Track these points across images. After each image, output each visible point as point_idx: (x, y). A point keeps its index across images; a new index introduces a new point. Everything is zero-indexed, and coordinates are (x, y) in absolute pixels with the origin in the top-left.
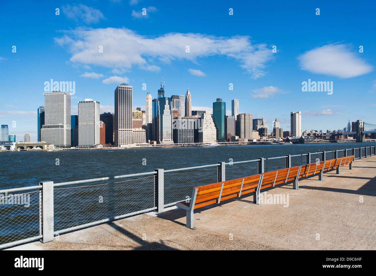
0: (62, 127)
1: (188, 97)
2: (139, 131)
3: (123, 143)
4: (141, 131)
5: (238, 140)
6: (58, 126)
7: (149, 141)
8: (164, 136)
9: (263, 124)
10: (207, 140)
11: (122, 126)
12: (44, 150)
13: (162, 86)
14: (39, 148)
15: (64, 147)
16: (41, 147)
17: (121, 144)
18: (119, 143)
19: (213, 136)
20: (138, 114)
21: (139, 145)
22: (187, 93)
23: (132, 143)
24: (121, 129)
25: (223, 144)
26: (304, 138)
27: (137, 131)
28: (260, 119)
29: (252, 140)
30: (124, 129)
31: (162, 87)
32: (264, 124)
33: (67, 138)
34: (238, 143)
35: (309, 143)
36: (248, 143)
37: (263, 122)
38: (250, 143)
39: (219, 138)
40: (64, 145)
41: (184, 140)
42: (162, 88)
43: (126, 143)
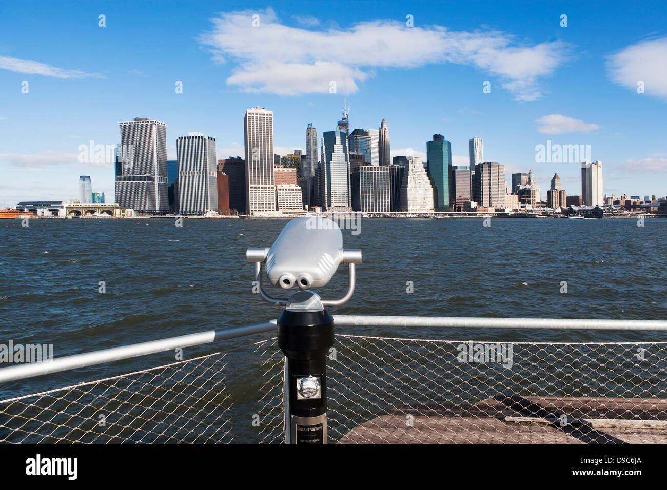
0: (151, 179)
1: (383, 133)
2: (289, 190)
3: (257, 209)
4: (293, 190)
5: (475, 209)
6: (143, 179)
7: (307, 206)
8: (333, 200)
9: (529, 183)
10: (415, 207)
11: (255, 180)
12: (114, 217)
13: (346, 114)
14: (106, 215)
15: (154, 214)
16: (110, 213)
17: (255, 211)
18: (251, 209)
19: (426, 201)
20: (292, 160)
21: (287, 213)
22: (382, 125)
23: (275, 209)
24: (253, 185)
25: (446, 214)
26: (602, 208)
27: (286, 190)
28: (525, 175)
29: (504, 210)
30: (259, 186)
31: (346, 117)
32: (532, 182)
33: (160, 198)
34: (475, 214)
35: (612, 217)
36: (495, 214)
37: (529, 178)
38: (498, 214)
39: (439, 205)
40: (156, 210)
41: (372, 206)
42: (345, 119)
43: (264, 209)
